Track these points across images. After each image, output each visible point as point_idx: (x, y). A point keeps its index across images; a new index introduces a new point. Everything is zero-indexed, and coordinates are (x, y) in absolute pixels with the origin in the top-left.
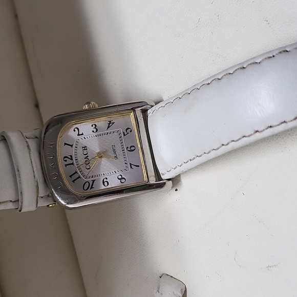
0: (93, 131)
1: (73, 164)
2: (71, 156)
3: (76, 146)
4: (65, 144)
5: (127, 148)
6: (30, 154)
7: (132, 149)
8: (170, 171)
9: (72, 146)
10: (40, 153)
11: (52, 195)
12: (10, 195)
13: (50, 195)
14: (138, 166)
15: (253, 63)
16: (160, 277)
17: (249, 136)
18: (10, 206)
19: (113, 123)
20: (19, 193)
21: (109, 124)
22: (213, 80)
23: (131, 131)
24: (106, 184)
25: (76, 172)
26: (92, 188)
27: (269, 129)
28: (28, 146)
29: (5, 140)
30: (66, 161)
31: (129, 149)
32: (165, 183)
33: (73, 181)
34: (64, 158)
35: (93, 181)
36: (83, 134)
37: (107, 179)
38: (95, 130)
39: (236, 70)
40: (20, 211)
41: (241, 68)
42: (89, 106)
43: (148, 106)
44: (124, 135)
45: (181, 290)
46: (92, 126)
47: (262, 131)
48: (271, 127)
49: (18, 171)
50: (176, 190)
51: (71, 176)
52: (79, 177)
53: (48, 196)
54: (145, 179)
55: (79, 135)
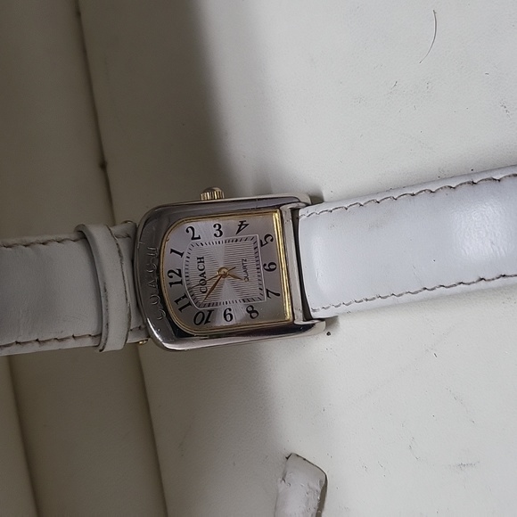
0: (215, 235)
1: (181, 282)
2: (179, 270)
3: (189, 255)
4: (172, 251)
5: (265, 265)
6: (122, 264)
7: (272, 267)
8: (328, 308)
9: (182, 255)
10: (132, 261)
11: (146, 328)
12: (90, 327)
13: (143, 327)
14: (278, 295)
15: (489, 179)
16: (287, 458)
17: (469, 284)
18: (88, 342)
19: (247, 225)
20: (104, 325)
21: (240, 226)
22: (421, 192)
23: (272, 240)
24: (228, 317)
25: (185, 296)
26: (207, 322)
27: (501, 279)
28: (119, 252)
29: (86, 238)
30: (171, 277)
31: (267, 267)
32: (314, 324)
33: (180, 309)
34: (170, 272)
35: (210, 311)
36: (199, 238)
37: (230, 310)
38: (218, 234)
39: (461, 184)
40: (101, 351)
41: (469, 183)
42: (212, 195)
43: (300, 204)
44: (262, 245)
45: (321, 482)
46: (215, 226)
47: (489, 280)
48: (504, 276)
49: (105, 291)
50: (329, 334)
51: (177, 301)
52: (190, 304)
53: (140, 327)
54: (289, 316)
55: (193, 238)
